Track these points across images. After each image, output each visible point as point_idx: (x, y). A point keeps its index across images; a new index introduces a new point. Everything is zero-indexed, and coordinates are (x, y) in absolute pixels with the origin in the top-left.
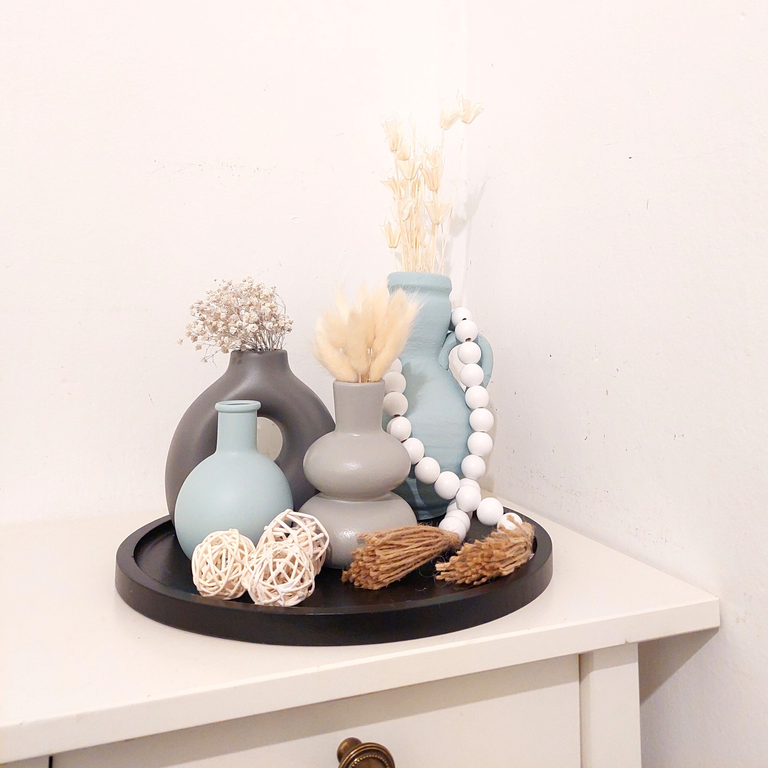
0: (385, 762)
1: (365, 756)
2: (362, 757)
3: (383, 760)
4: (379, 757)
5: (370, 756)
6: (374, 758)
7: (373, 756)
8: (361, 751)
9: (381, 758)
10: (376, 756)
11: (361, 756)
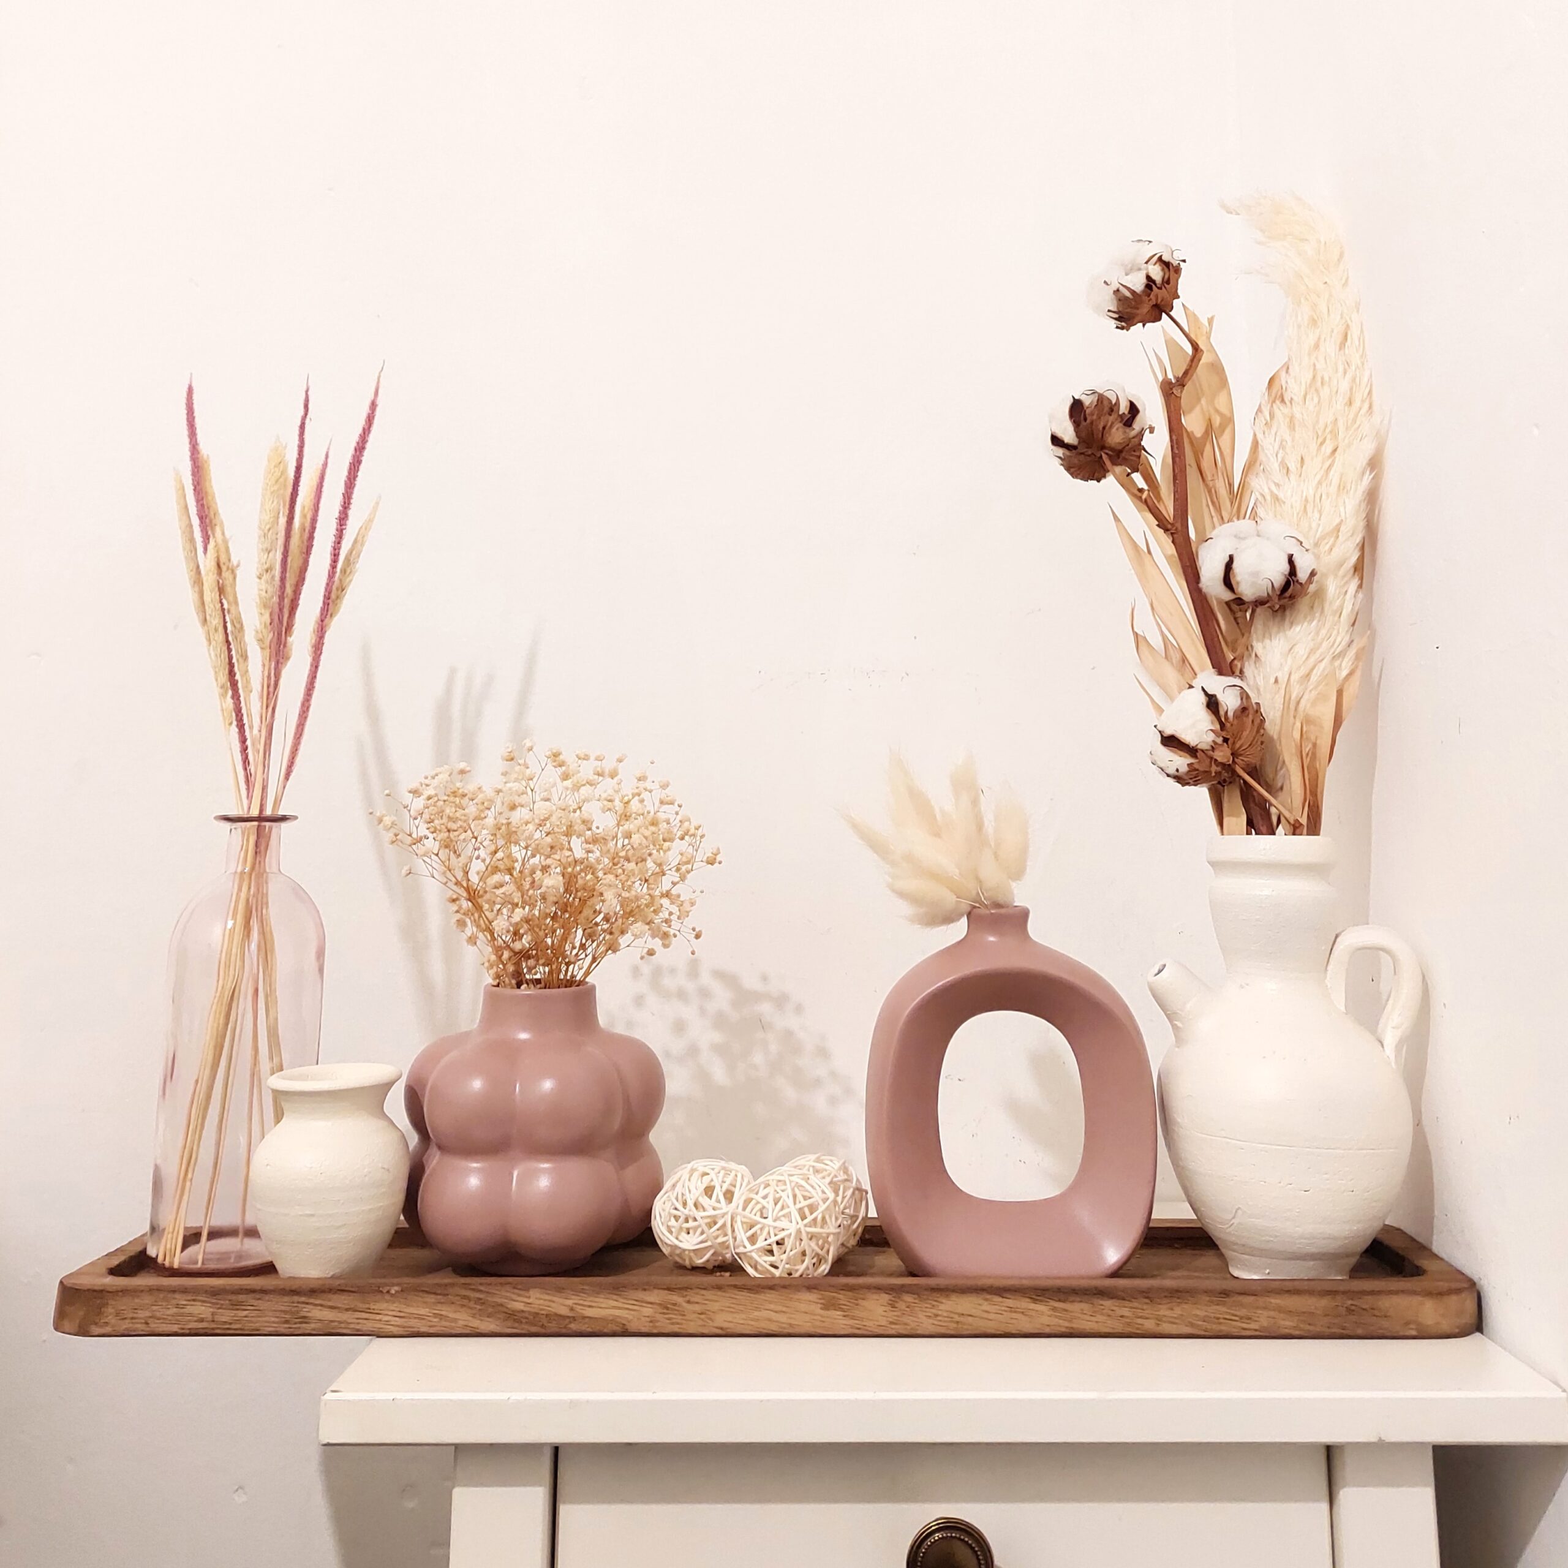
0: (976, 1549)
1: (946, 1534)
2: (942, 1535)
3: (973, 1545)
4: (966, 1539)
5: (954, 1535)
6: (959, 1539)
7: (958, 1536)
8: (941, 1525)
9: (970, 1542)
10: (962, 1537)
11: (942, 1533)
